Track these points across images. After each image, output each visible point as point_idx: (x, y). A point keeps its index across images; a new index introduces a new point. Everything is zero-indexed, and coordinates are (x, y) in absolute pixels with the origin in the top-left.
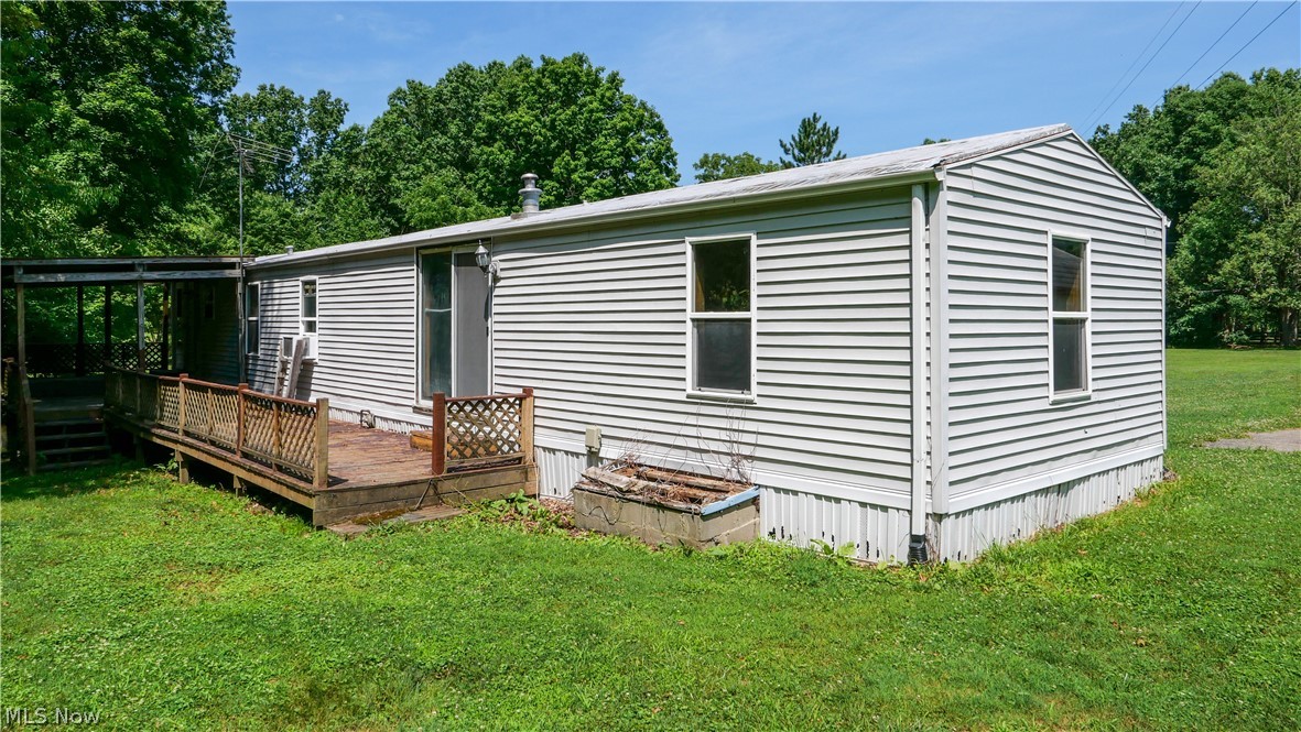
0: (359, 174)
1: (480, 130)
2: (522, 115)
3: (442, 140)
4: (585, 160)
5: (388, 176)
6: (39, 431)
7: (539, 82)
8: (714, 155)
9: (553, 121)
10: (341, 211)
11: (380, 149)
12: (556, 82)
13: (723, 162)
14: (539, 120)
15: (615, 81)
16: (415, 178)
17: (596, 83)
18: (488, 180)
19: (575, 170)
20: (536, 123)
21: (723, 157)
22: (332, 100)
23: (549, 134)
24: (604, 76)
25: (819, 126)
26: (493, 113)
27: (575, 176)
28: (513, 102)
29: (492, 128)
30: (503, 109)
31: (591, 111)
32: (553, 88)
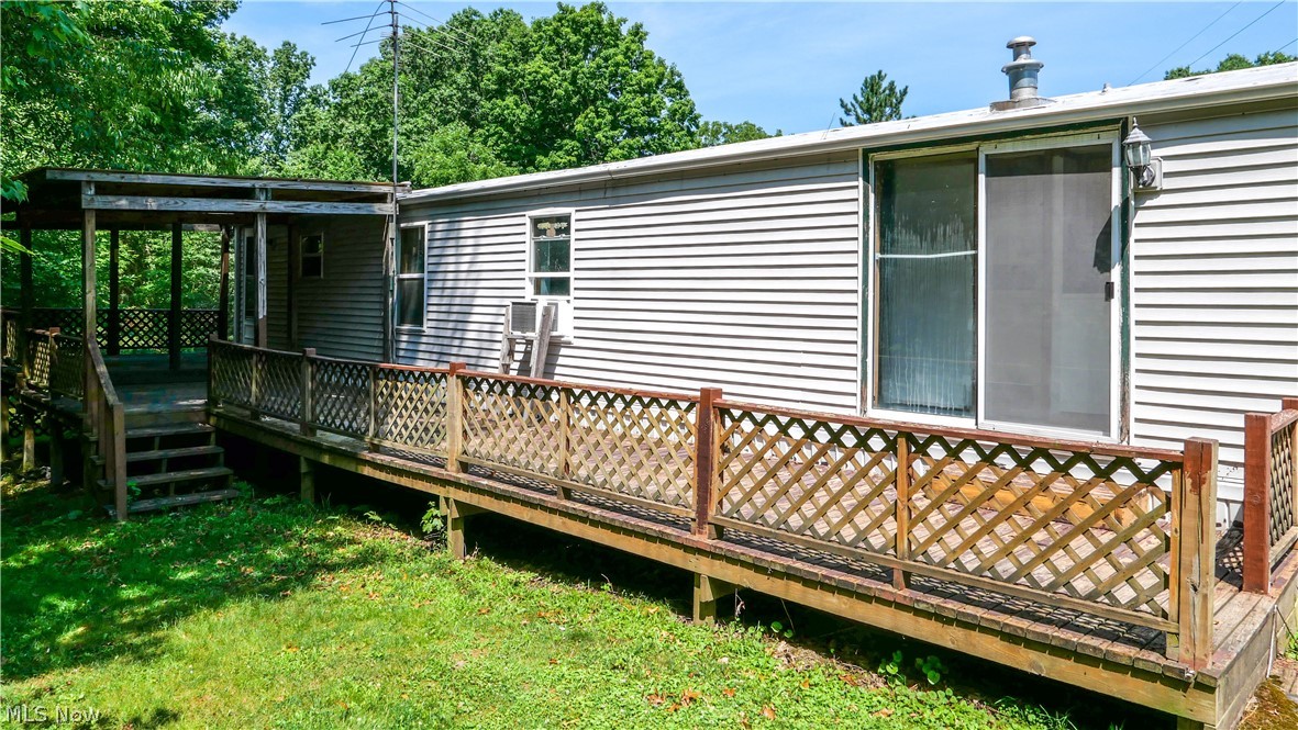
0: (351, 127)
1: (488, 82)
2: (537, 65)
3: (446, 91)
4: (609, 117)
5: (385, 130)
7: (557, 33)
8: (715, 124)
9: (575, 74)
10: (331, 167)
11: (375, 101)
12: (576, 32)
13: (724, 131)
14: (557, 72)
15: (638, 33)
16: (419, 133)
17: (616, 36)
18: (501, 137)
19: (598, 129)
20: (555, 76)
21: (725, 125)
22: (297, 53)
23: (571, 88)
24: (625, 30)
25: (885, 84)
26: (506, 64)
27: (599, 135)
28: (526, 53)
29: (502, 80)
30: (514, 60)
31: (617, 65)
32: (574, 38)
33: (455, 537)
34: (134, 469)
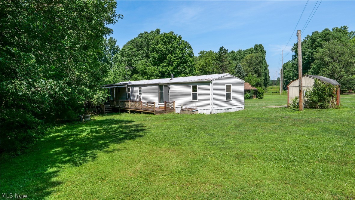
0: (124, 59)
1: (150, 49)
2: (160, 46)
3: (143, 52)
4: (174, 56)
5: (131, 60)
6: (105, 109)
7: (163, 39)
8: (203, 51)
9: (167, 47)
10: (121, 67)
11: (129, 54)
12: (167, 39)
13: (205, 53)
14: (164, 47)
15: (180, 37)
16: (137, 60)
17: (176, 38)
18: (153, 60)
19: (172, 58)
20: (163, 48)
21: (205, 51)
23: (166, 50)
24: (178, 36)
25: (224, 49)
26: (154, 45)
27: (172, 59)
28: (158, 43)
29: (153, 49)
30: (156, 44)
31: (175, 45)
32: (167, 40)
33: (130, 112)
34: (106, 111)
